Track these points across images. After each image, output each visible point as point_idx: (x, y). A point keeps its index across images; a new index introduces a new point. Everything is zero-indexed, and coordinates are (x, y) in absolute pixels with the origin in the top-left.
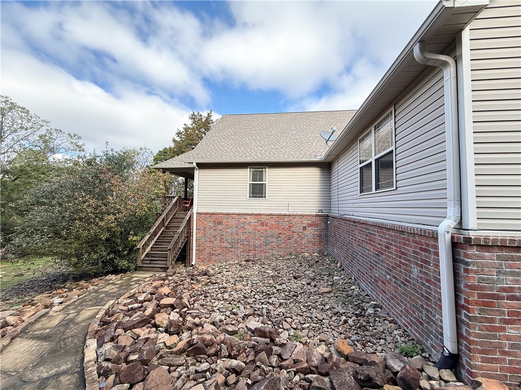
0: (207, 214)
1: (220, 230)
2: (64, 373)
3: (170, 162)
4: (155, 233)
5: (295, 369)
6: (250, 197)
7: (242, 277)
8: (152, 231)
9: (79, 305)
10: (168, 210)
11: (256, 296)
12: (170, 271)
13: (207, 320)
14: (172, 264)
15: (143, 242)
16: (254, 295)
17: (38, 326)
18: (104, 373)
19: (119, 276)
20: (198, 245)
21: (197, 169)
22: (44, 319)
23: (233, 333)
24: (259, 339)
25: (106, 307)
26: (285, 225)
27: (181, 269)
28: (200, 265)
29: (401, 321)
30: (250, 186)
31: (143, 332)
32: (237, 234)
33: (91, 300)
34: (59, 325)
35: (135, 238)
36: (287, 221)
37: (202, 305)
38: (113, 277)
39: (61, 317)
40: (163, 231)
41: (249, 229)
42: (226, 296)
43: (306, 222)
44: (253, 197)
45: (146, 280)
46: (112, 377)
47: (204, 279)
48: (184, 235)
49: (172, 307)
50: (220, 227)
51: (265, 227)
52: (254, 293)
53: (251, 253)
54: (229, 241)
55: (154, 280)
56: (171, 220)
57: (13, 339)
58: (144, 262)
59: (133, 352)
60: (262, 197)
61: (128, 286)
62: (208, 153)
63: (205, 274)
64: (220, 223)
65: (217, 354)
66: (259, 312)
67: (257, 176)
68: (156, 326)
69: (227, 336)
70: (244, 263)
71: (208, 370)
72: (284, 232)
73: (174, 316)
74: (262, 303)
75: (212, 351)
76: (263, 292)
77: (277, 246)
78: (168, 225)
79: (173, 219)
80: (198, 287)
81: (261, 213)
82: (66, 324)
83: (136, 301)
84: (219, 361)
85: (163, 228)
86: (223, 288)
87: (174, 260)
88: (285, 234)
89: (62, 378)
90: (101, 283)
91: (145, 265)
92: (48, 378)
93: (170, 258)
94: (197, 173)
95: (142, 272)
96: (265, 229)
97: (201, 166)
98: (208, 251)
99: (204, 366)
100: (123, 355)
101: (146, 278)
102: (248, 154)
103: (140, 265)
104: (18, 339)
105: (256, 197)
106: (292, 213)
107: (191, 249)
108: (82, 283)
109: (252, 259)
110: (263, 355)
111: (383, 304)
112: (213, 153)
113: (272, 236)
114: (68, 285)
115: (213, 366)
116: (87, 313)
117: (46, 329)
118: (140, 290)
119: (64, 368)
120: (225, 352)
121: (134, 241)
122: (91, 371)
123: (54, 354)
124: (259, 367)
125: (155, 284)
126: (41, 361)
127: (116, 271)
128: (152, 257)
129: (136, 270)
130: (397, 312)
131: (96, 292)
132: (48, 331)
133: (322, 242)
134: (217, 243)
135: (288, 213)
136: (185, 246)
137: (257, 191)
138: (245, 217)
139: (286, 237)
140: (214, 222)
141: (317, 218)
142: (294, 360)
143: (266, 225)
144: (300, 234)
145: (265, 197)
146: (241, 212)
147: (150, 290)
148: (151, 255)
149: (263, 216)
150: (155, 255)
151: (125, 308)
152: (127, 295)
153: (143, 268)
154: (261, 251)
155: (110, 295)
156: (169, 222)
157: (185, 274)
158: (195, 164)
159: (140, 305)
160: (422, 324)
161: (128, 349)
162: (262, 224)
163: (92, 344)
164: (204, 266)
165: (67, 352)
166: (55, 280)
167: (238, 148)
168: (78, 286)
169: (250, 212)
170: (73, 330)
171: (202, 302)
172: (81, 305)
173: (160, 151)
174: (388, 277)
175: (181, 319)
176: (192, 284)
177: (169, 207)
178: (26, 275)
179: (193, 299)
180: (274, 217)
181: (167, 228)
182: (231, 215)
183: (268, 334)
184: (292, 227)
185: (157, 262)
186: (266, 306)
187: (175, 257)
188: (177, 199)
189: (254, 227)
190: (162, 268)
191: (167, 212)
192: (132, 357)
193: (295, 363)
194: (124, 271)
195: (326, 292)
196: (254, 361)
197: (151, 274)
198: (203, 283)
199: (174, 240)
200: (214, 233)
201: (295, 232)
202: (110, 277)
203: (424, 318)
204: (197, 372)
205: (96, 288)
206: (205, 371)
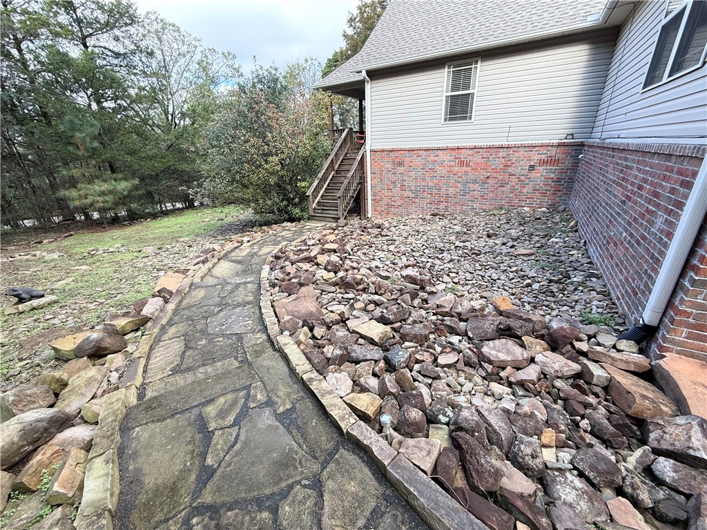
0: (383, 151)
1: (400, 174)
2: (249, 282)
3: (334, 76)
4: (323, 179)
5: (434, 311)
6: (445, 120)
7: (418, 231)
8: (320, 175)
9: (262, 244)
10: (337, 149)
11: (425, 251)
12: (342, 222)
13: (365, 266)
14: (343, 214)
15: (312, 188)
16: (424, 249)
17: (233, 254)
18: (273, 286)
19: (294, 224)
20: (374, 194)
21: (368, 82)
22: (237, 250)
23: (387, 278)
24: (408, 284)
25: (280, 247)
26: (498, 163)
27: (355, 221)
28: (377, 218)
29: (615, 293)
30: (447, 101)
31: (305, 266)
32: (424, 179)
33: (270, 242)
34: (247, 255)
35: (303, 184)
36: (503, 158)
37: (365, 254)
38: (289, 224)
39: (248, 250)
40: (333, 177)
41: (441, 171)
42: (392, 248)
43: (535, 157)
44: (451, 119)
45: (318, 229)
46: (277, 288)
47: (376, 231)
48: (357, 180)
49: (335, 251)
50: (401, 169)
51: (465, 168)
52: (424, 247)
53: (442, 206)
54: (412, 188)
55: (324, 229)
56: (342, 162)
57: (219, 260)
58: (316, 211)
59: (295, 277)
60: (465, 118)
61: (301, 233)
62: (384, 50)
63: (379, 227)
64: (400, 164)
65: (364, 290)
66: (421, 265)
67: (461, 81)
68: (317, 264)
69: (379, 279)
70: (428, 217)
71: (353, 299)
72: (495, 175)
73: (334, 258)
74: (430, 257)
75: (361, 287)
76: (436, 248)
77: (481, 196)
78: (338, 168)
79: (344, 161)
80: (366, 238)
81: (460, 145)
82: (252, 255)
83: (306, 244)
84: (364, 295)
85: (333, 172)
86: (392, 240)
87: (345, 211)
88: (496, 178)
89: (248, 285)
90: (279, 229)
91: (317, 215)
92: (240, 284)
93: (341, 208)
94: (368, 87)
95: (315, 222)
96: (465, 172)
97: (375, 74)
98: (385, 201)
99: (351, 295)
100: (287, 278)
101: (318, 227)
102: (447, 39)
103: (312, 214)
104: (222, 260)
105: (455, 119)
106: (514, 143)
107: (365, 199)
108: (265, 228)
109: (441, 213)
110: (407, 297)
111: (605, 272)
112: (391, 48)
113: (475, 182)
114: (255, 229)
115: (358, 297)
116: (265, 250)
117: (238, 257)
118: (310, 237)
119: (249, 280)
120: (372, 289)
121: (303, 187)
122: (265, 283)
123: (245, 272)
124: (399, 304)
125: (324, 232)
126: (237, 274)
127: (291, 220)
128: (323, 206)
129: (309, 219)
130: (615, 283)
131: (275, 235)
132: (240, 258)
133: (560, 191)
134: (397, 191)
135: (507, 143)
136: (359, 194)
137: (459, 108)
138: (436, 152)
139: (497, 183)
140: (393, 162)
141: (559, 150)
142: (437, 305)
143: (468, 165)
144: (522, 178)
145: (470, 118)
146: (431, 146)
147: (318, 236)
148: (324, 204)
149: (463, 151)
150: (326, 204)
151: (295, 249)
152: (299, 240)
153: (315, 218)
154: (456, 203)
155: (284, 239)
156: (340, 165)
157: (357, 226)
158: (364, 73)
159: (307, 248)
160: (636, 294)
161: (292, 275)
162: (462, 164)
163: (267, 268)
164: (381, 219)
165: (252, 273)
166: (246, 225)
167: (433, 29)
168: (261, 230)
169: (444, 145)
170: (256, 260)
171: (364, 251)
172: (263, 244)
173: (329, 60)
174: (624, 234)
175: (341, 262)
176: (362, 235)
177: (338, 145)
178: (225, 219)
179: (358, 247)
180: (481, 150)
181: (337, 172)
182: (415, 152)
183: (419, 282)
184: (509, 166)
185: (328, 212)
186: (432, 260)
187: (346, 207)
188: (348, 133)
189: (448, 169)
190: (333, 218)
191: (336, 151)
192: (293, 280)
193: (438, 307)
194: (299, 220)
195: (524, 255)
196: (397, 299)
197: (323, 224)
198: (373, 235)
199: (343, 187)
200: (393, 178)
201: (514, 175)
202: (285, 224)
203: (642, 287)
204: (343, 298)
205: (275, 232)
206: (350, 299)
